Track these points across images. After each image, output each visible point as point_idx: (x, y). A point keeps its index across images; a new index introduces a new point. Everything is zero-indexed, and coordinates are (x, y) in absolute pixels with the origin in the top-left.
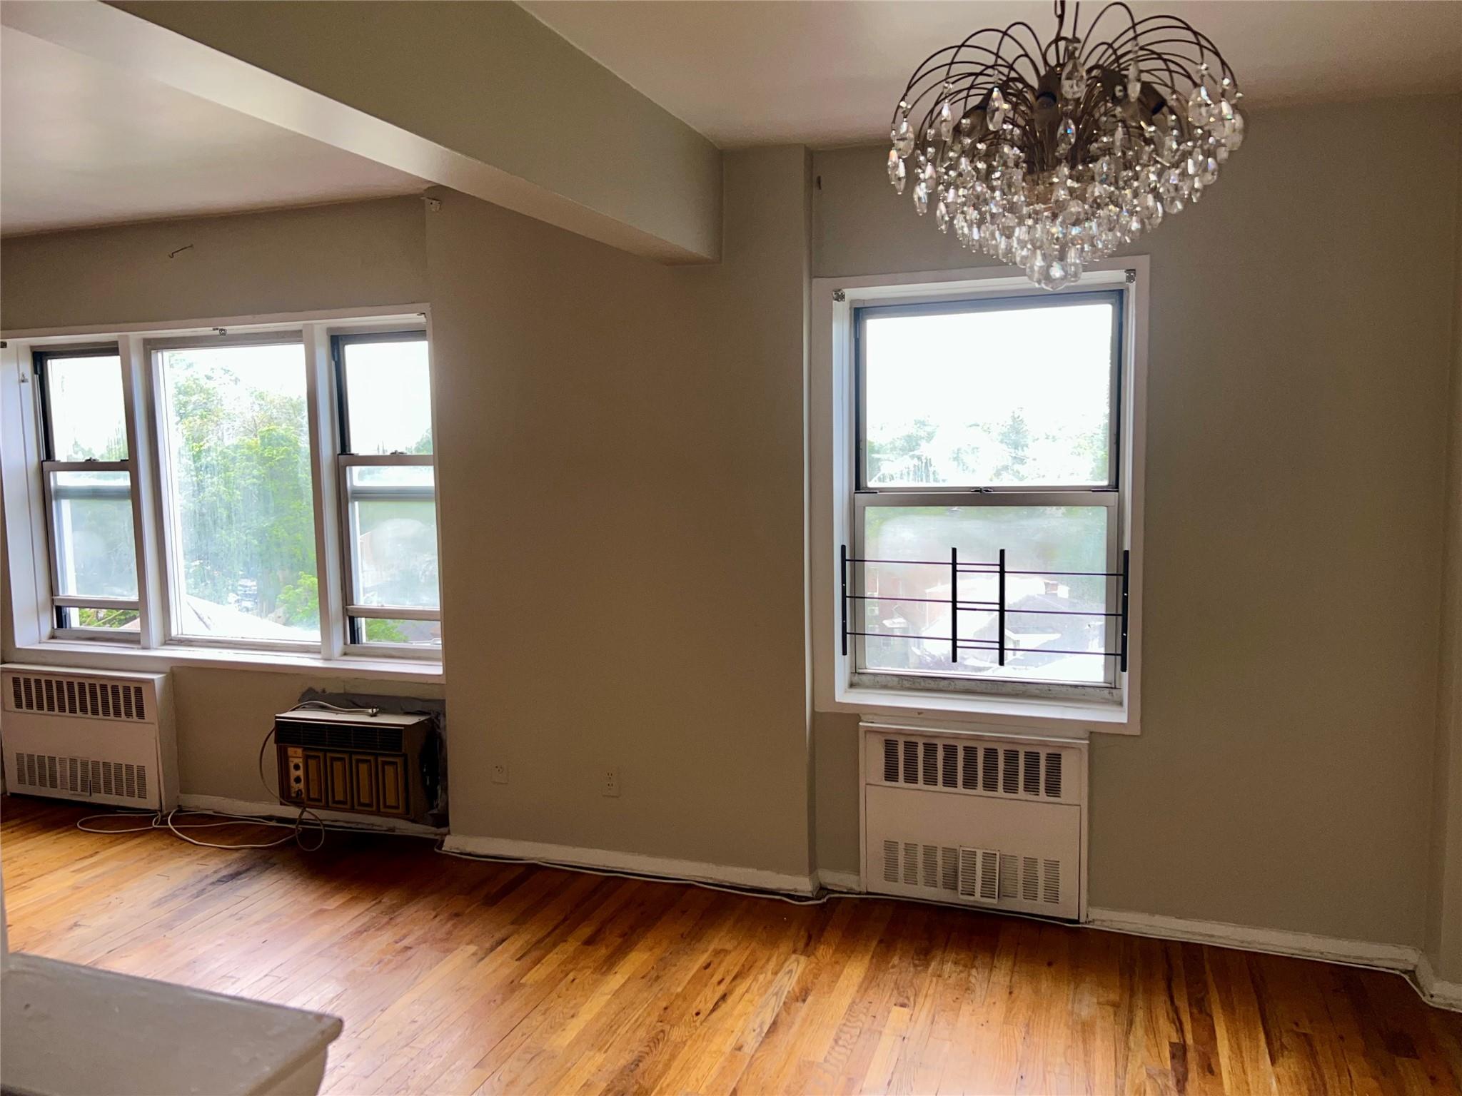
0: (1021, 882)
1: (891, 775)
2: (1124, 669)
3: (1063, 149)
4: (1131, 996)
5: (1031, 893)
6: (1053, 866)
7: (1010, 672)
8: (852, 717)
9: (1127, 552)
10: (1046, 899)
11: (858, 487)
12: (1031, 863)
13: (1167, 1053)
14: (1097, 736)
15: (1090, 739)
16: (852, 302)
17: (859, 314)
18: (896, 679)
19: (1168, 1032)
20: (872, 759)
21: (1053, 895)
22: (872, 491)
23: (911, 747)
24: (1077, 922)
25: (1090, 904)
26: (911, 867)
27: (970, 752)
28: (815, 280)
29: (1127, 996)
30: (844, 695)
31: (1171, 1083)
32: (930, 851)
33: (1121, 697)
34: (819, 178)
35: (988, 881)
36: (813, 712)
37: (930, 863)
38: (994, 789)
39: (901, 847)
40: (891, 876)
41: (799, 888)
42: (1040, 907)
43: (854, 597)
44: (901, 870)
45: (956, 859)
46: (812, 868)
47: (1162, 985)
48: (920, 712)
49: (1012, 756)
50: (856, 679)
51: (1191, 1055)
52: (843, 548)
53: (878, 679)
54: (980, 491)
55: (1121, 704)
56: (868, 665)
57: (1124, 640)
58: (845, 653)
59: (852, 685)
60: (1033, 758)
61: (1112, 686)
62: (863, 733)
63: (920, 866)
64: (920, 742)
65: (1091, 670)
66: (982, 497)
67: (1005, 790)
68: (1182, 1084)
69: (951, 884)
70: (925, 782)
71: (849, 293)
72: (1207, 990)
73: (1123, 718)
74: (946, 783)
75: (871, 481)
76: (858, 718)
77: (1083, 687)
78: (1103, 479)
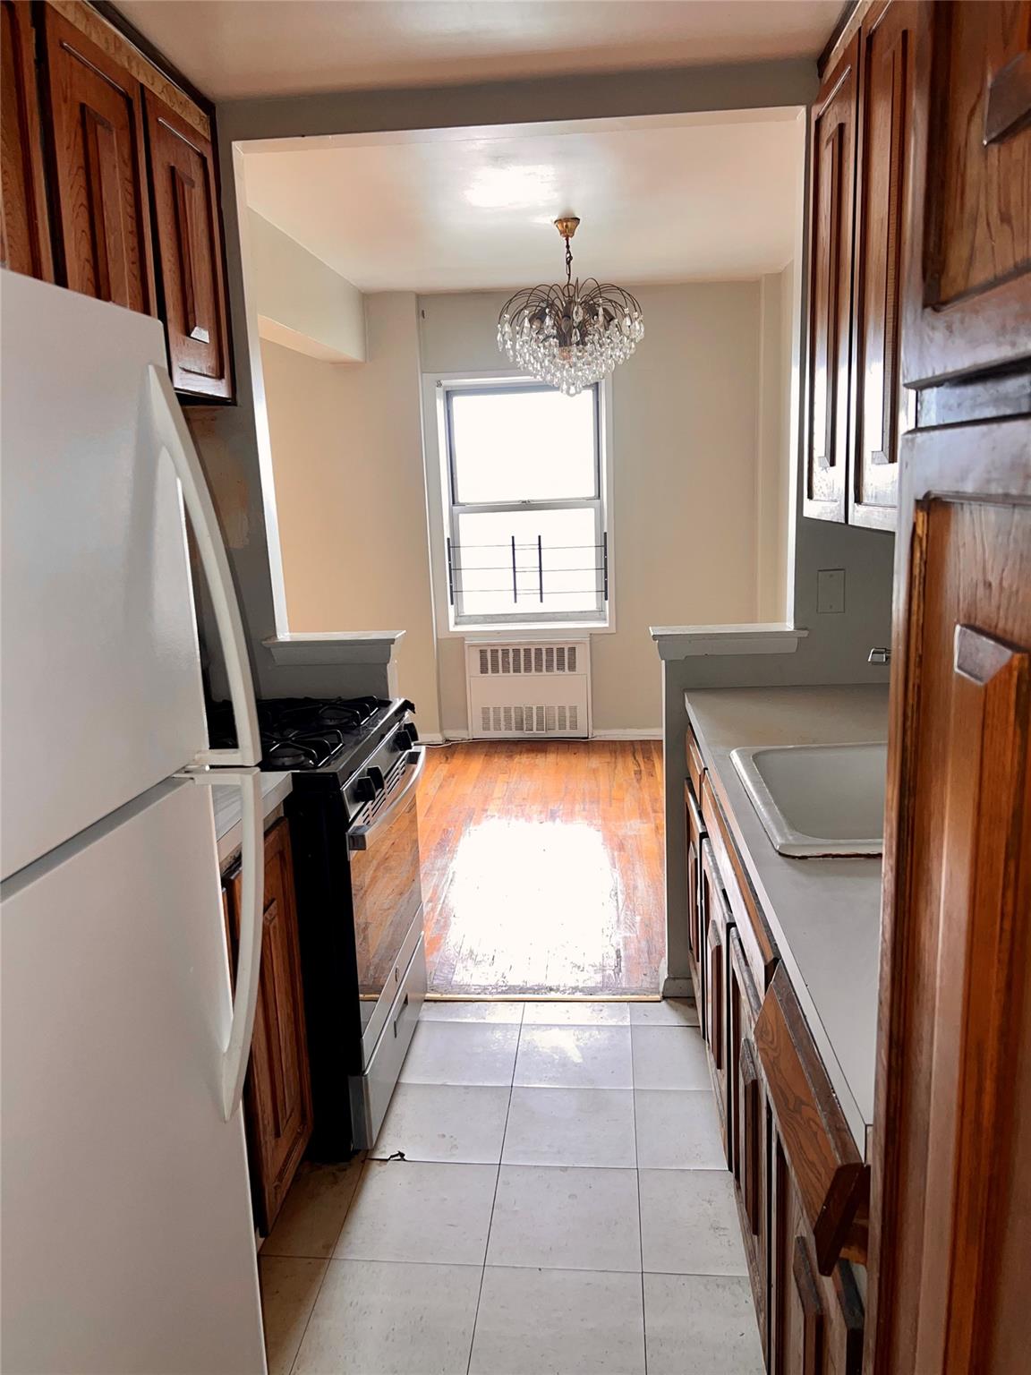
0: (557, 718)
1: (484, 670)
2: (606, 599)
3: (574, 339)
4: (616, 758)
5: (562, 726)
6: (573, 709)
7: (550, 605)
8: (460, 639)
9: (605, 533)
10: (571, 728)
11: (454, 503)
12: (562, 709)
13: (633, 773)
14: (593, 635)
15: (590, 637)
16: (445, 387)
17: (449, 395)
18: (482, 618)
19: (632, 767)
20: (473, 662)
21: (574, 726)
22: (463, 505)
23: (494, 652)
24: (587, 738)
25: (593, 728)
26: (497, 721)
27: (527, 651)
28: (424, 374)
29: (613, 760)
30: (453, 628)
31: (635, 781)
32: (507, 710)
33: (605, 616)
34: (423, 311)
35: (540, 722)
36: (437, 639)
37: (508, 718)
38: (541, 671)
40: (486, 728)
41: (435, 740)
42: (568, 733)
43: (454, 570)
44: (492, 723)
45: (522, 713)
46: (441, 730)
47: (631, 755)
48: (498, 632)
49: (550, 651)
50: (458, 619)
51: (643, 773)
52: (448, 539)
53: (471, 618)
54: (525, 502)
55: (605, 619)
56: (466, 610)
57: (606, 582)
58: (452, 603)
59: (456, 624)
60: (561, 651)
61: (601, 610)
62: (466, 647)
63: (502, 719)
64: (500, 649)
65: (590, 602)
66: (526, 506)
67: (547, 670)
68: (639, 781)
69: (520, 727)
70: (504, 672)
71: (444, 382)
72: (651, 752)
73: (607, 625)
74: (514, 671)
75: (461, 498)
76: (463, 639)
77: (585, 612)
78: (592, 493)
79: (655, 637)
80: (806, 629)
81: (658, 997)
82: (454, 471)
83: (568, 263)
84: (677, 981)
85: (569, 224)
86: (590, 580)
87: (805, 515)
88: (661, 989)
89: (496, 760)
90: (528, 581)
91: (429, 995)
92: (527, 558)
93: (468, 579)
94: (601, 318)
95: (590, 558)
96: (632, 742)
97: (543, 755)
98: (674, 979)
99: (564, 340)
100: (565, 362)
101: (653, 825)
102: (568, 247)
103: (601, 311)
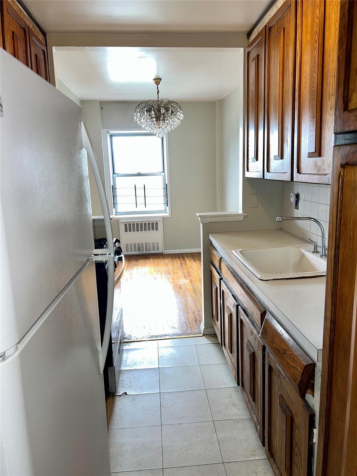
0: (152, 247)
1: (126, 231)
2: (167, 206)
3: (161, 119)
5: (154, 250)
6: (157, 243)
7: (148, 208)
8: (118, 220)
9: (167, 184)
10: (157, 250)
11: (114, 173)
12: (153, 243)
13: (180, 264)
14: (164, 218)
15: (162, 219)
16: (110, 133)
17: (111, 136)
18: (124, 213)
19: (179, 262)
20: (122, 228)
21: (158, 249)
22: (117, 174)
23: (130, 225)
24: (162, 253)
25: (164, 250)
26: (131, 248)
27: (141, 224)
28: (103, 129)
29: (172, 260)
30: (115, 217)
31: (181, 266)
32: (135, 245)
33: (167, 212)
34: (102, 108)
35: (146, 248)
37: (135, 247)
39: (129, 244)
40: (127, 251)
42: (156, 252)
43: (114, 196)
44: (129, 249)
45: (140, 246)
47: (178, 258)
48: (131, 218)
49: (149, 224)
50: (116, 213)
51: (183, 264)
52: (112, 186)
53: (121, 213)
54: (139, 173)
55: (167, 213)
56: (118, 210)
57: (167, 200)
58: (114, 208)
59: (115, 215)
60: (153, 224)
61: (166, 210)
62: (120, 223)
63: (133, 248)
64: (132, 223)
65: (162, 207)
66: (139, 175)
67: (148, 231)
68: (182, 266)
69: (139, 250)
70: (133, 231)
71: (110, 132)
72: (184, 257)
73: (168, 214)
74: (137, 231)
75: (116, 172)
76: (119, 220)
77: (160, 211)
78: (162, 170)
79: (199, 216)
80: (246, 213)
81: (202, 335)
82: (114, 162)
83: (158, 93)
84: (207, 329)
85: (158, 80)
86: (162, 200)
87: (246, 176)
88: (202, 332)
89: (132, 262)
90: (141, 200)
91: (125, 340)
92: (140, 192)
93: (119, 200)
94: (170, 112)
95: (161, 192)
96: (177, 254)
97: (148, 259)
98: (206, 329)
99: (158, 119)
100: (158, 126)
101: (190, 281)
102: (158, 88)
103: (170, 110)
